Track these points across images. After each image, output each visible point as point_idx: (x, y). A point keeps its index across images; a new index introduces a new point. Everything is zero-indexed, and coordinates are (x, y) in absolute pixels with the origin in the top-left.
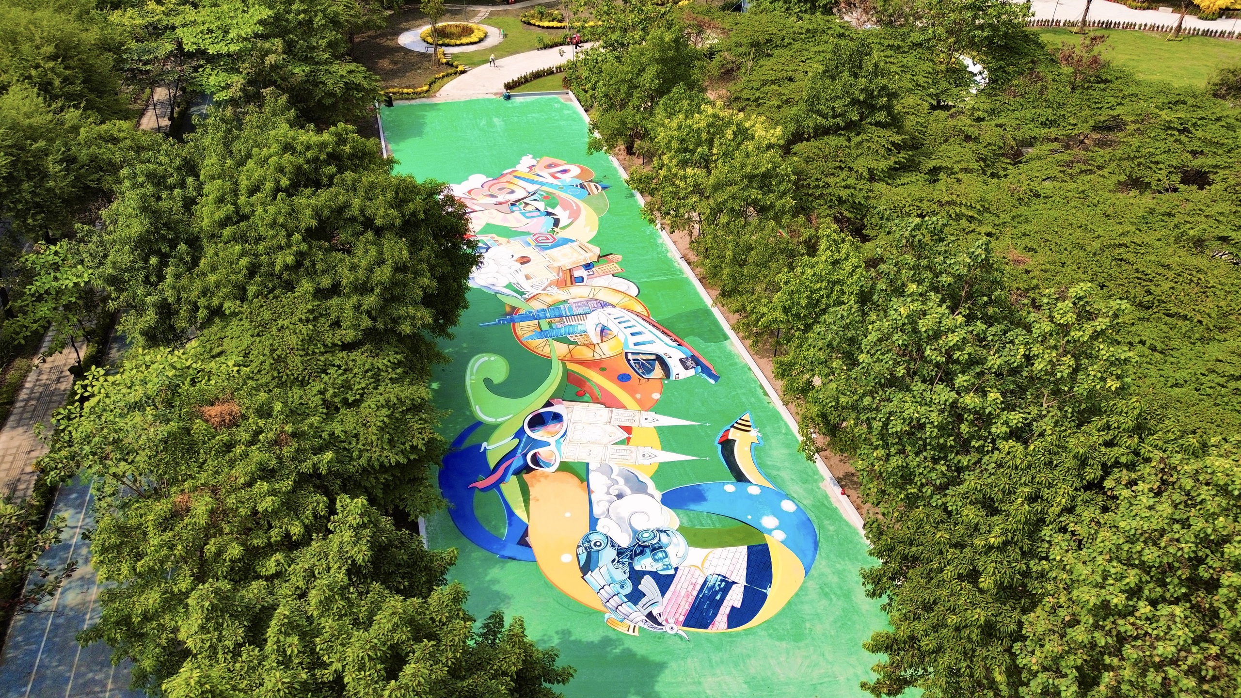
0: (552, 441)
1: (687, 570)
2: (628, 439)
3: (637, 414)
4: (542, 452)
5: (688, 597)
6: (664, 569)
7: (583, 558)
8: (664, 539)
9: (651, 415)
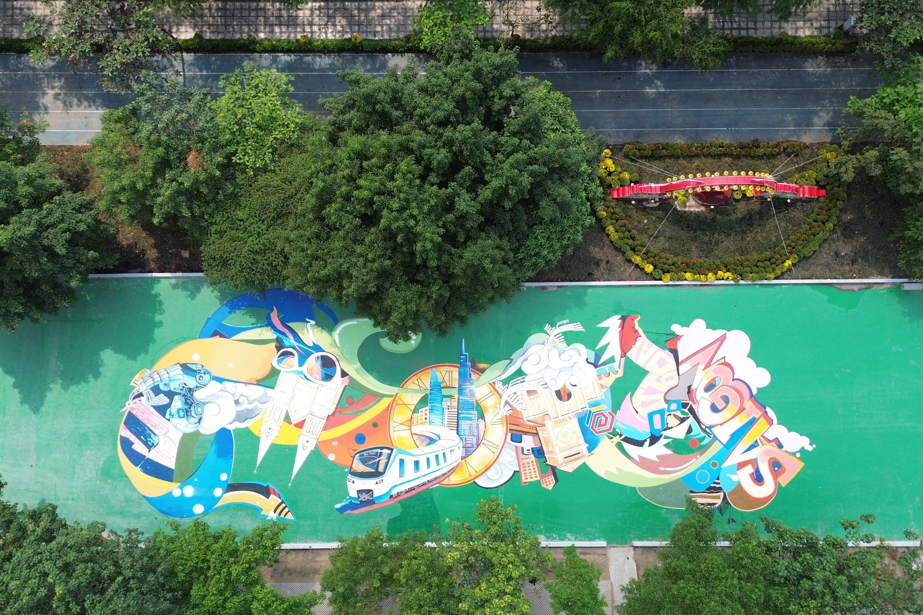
0: (304, 369)
1: (167, 427)
2: (290, 423)
3: (315, 437)
4: (294, 360)
5: (148, 420)
6: (170, 413)
7: (193, 367)
8: (194, 420)
9: (311, 447)
